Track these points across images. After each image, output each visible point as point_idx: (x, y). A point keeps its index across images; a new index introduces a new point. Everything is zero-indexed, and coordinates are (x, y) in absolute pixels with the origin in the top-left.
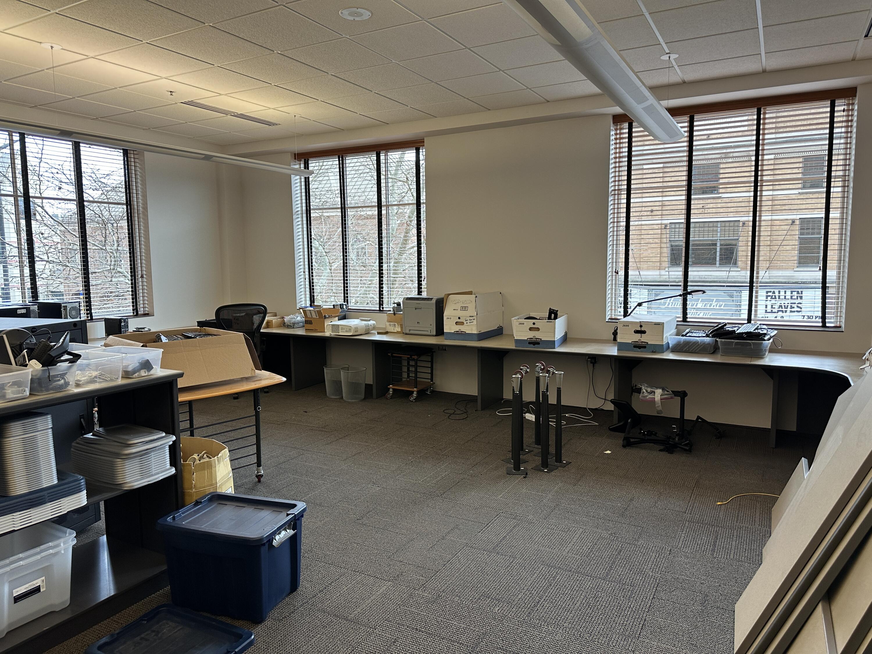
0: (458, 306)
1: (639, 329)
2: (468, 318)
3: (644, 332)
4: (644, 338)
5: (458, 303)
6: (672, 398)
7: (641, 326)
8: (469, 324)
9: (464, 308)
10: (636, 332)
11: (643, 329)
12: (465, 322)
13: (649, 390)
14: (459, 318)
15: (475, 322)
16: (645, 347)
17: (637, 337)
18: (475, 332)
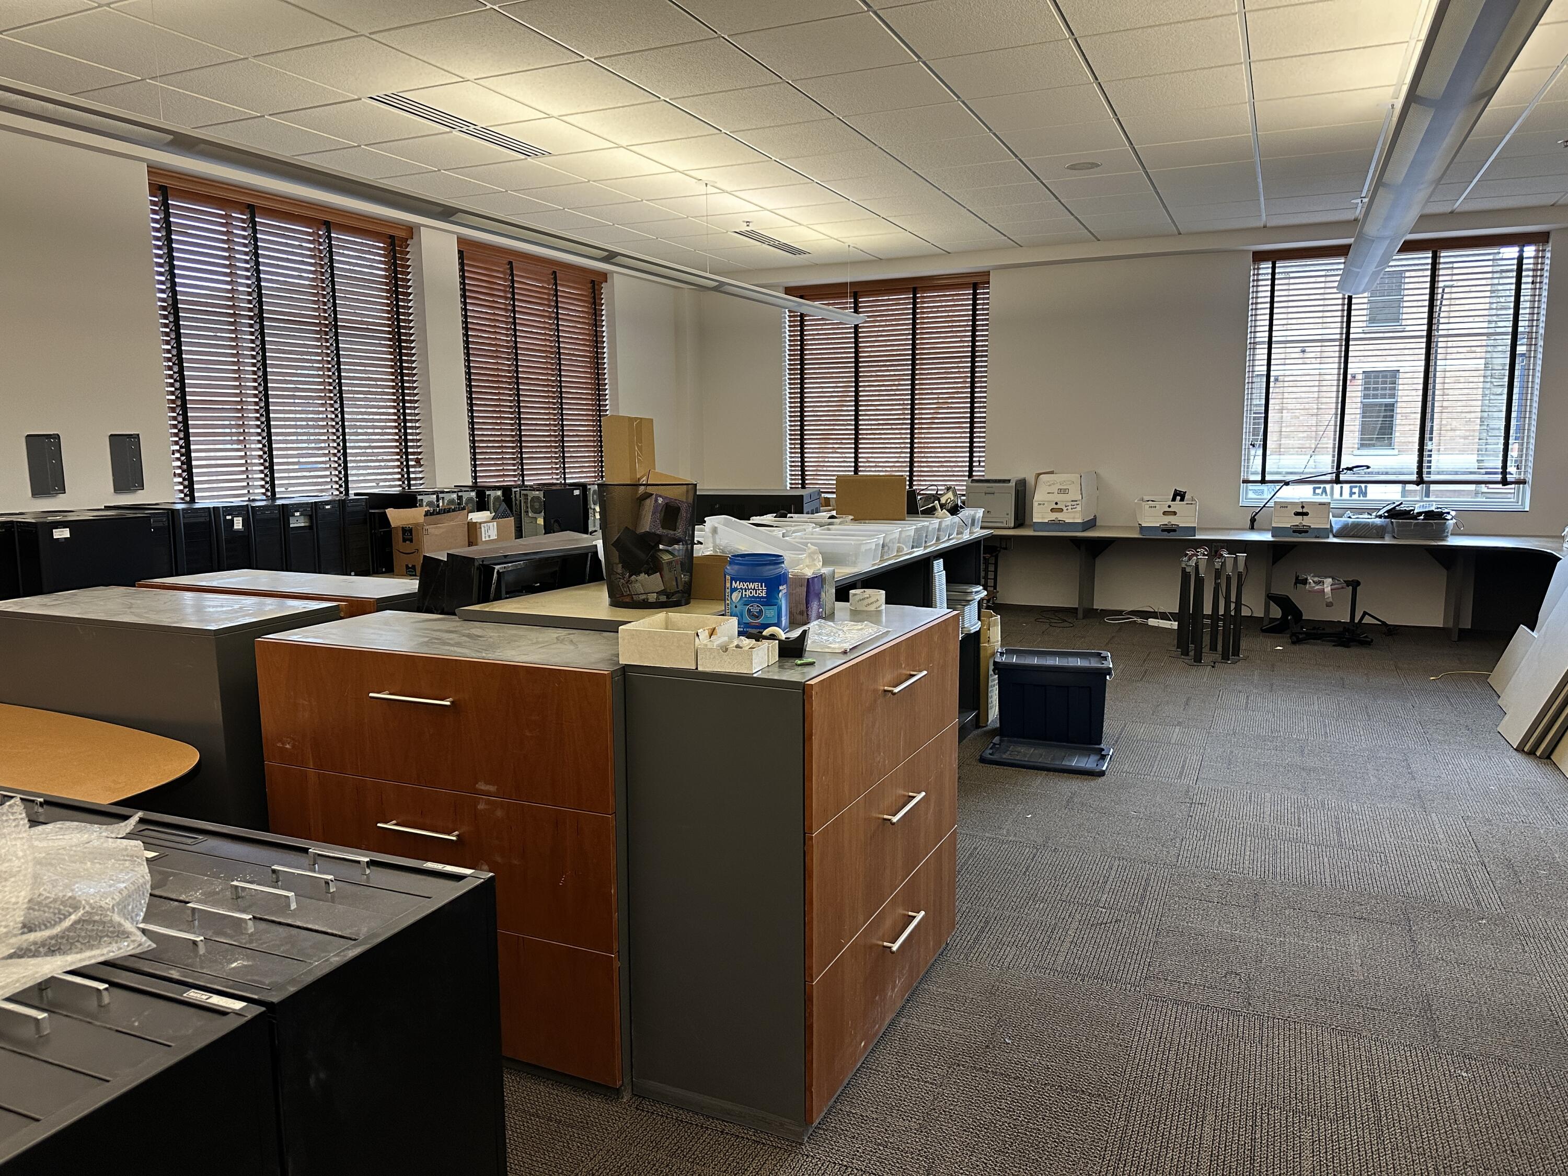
0: (1055, 489)
1: (1301, 510)
2: (1069, 504)
3: (1306, 514)
4: (1306, 521)
5: (1054, 484)
6: (1343, 588)
7: (1303, 507)
8: (1070, 510)
9: (1062, 491)
10: (1297, 514)
11: (1305, 510)
12: (1065, 509)
13: (1316, 579)
14: (1056, 504)
15: (1079, 508)
16: (1307, 532)
17: (1298, 520)
18: (1079, 521)
